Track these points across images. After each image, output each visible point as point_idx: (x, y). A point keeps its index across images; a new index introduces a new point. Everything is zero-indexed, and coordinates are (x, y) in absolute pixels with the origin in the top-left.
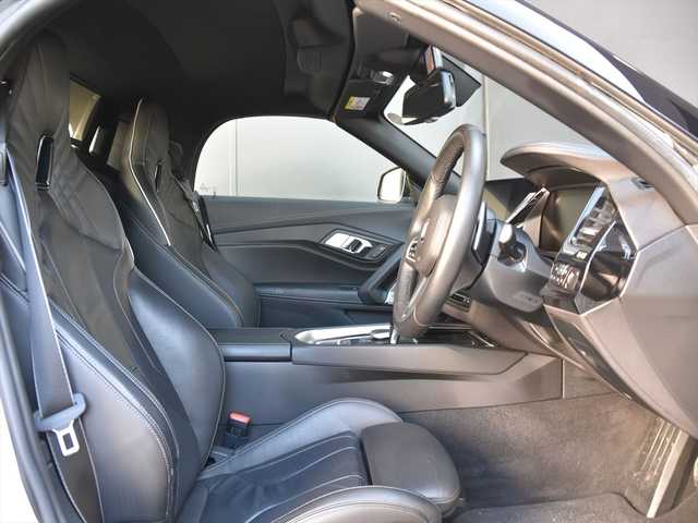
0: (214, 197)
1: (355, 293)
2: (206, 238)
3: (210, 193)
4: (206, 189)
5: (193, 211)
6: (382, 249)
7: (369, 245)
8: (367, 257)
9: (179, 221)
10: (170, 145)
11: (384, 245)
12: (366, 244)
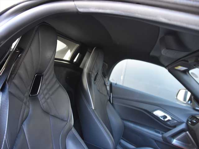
0: (116, 84)
1: (161, 135)
2: (110, 100)
3: (115, 82)
4: (114, 80)
5: (107, 90)
6: (175, 122)
7: (170, 119)
8: (168, 123)
9: (101, 93)
10: (103, 64)
11: (176, 120)
12: (169, 118)
